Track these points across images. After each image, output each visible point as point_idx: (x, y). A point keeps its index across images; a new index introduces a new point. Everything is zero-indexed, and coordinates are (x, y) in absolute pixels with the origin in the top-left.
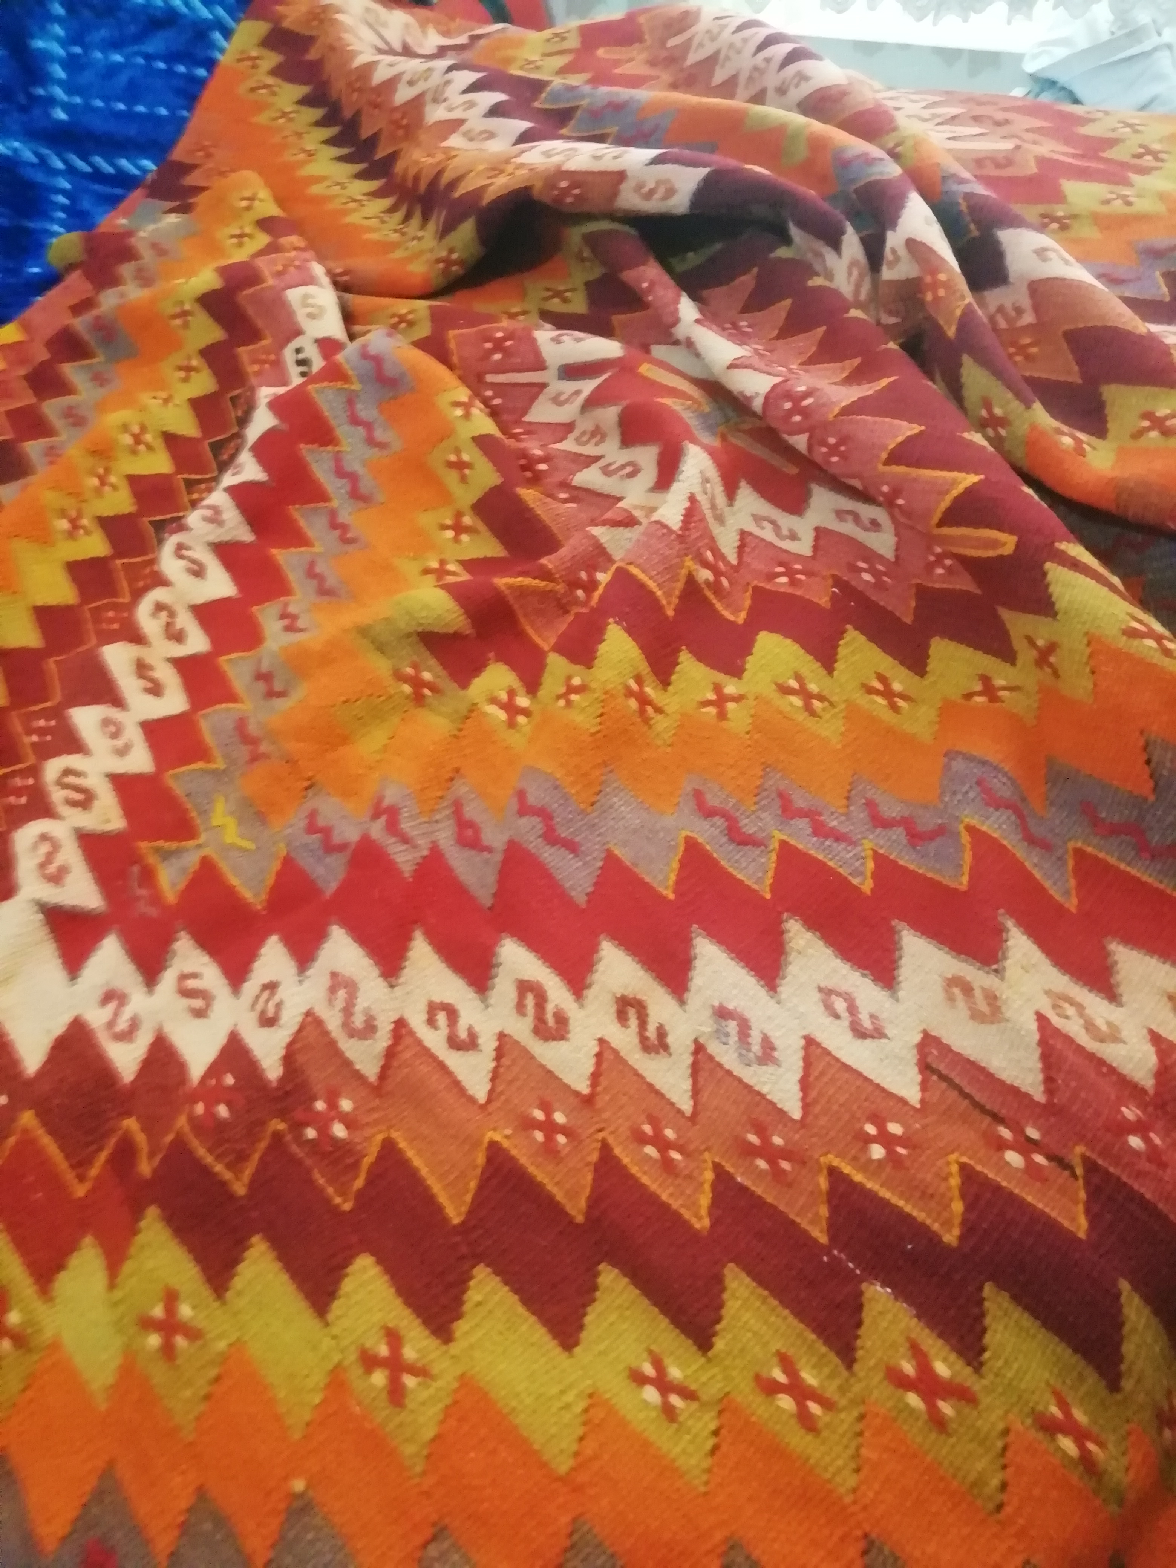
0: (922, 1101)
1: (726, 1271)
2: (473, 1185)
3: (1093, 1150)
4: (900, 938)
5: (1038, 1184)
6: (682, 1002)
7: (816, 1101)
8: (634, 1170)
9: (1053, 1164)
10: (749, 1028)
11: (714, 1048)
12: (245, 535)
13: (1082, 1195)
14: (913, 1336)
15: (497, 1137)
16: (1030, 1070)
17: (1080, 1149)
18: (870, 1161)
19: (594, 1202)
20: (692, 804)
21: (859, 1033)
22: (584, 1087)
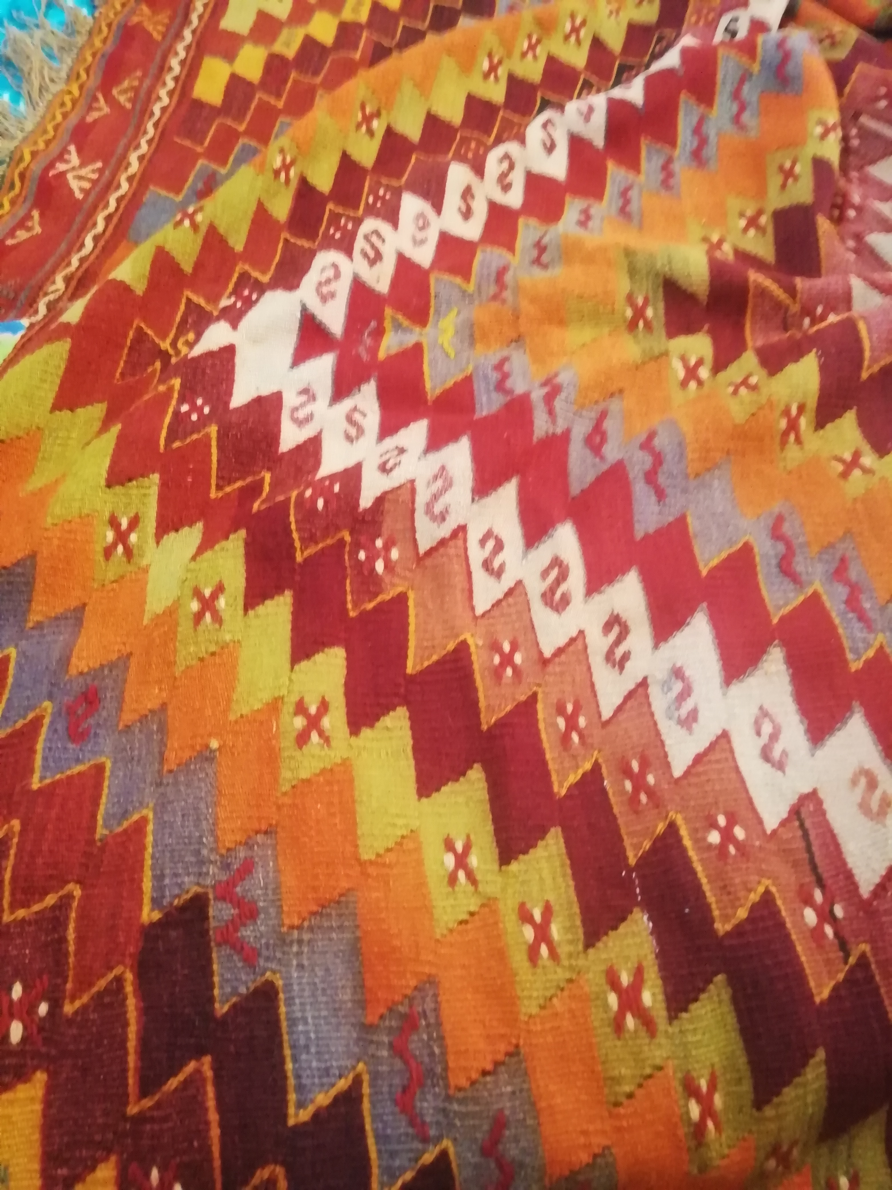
0: (774, 832)
1: (553, 830)
2: (435, 658)
3: (875, 955)
4: (850, 717)
5: (814, 945)
6: (656, 646)
7: (698, 775)
8: (542, 726)
9: (836, 941)
10: (689, 695)
11: (654, 691)
12: (599, 141)
13: (841, 976)
14: (645, 964)
15: (470, 641)
16: (874, 870)
17: (865, 947)
18: (705, 839)
19: (501, 724)
20: (770, 522)
21: (766, 755)
22: (548, 653)
